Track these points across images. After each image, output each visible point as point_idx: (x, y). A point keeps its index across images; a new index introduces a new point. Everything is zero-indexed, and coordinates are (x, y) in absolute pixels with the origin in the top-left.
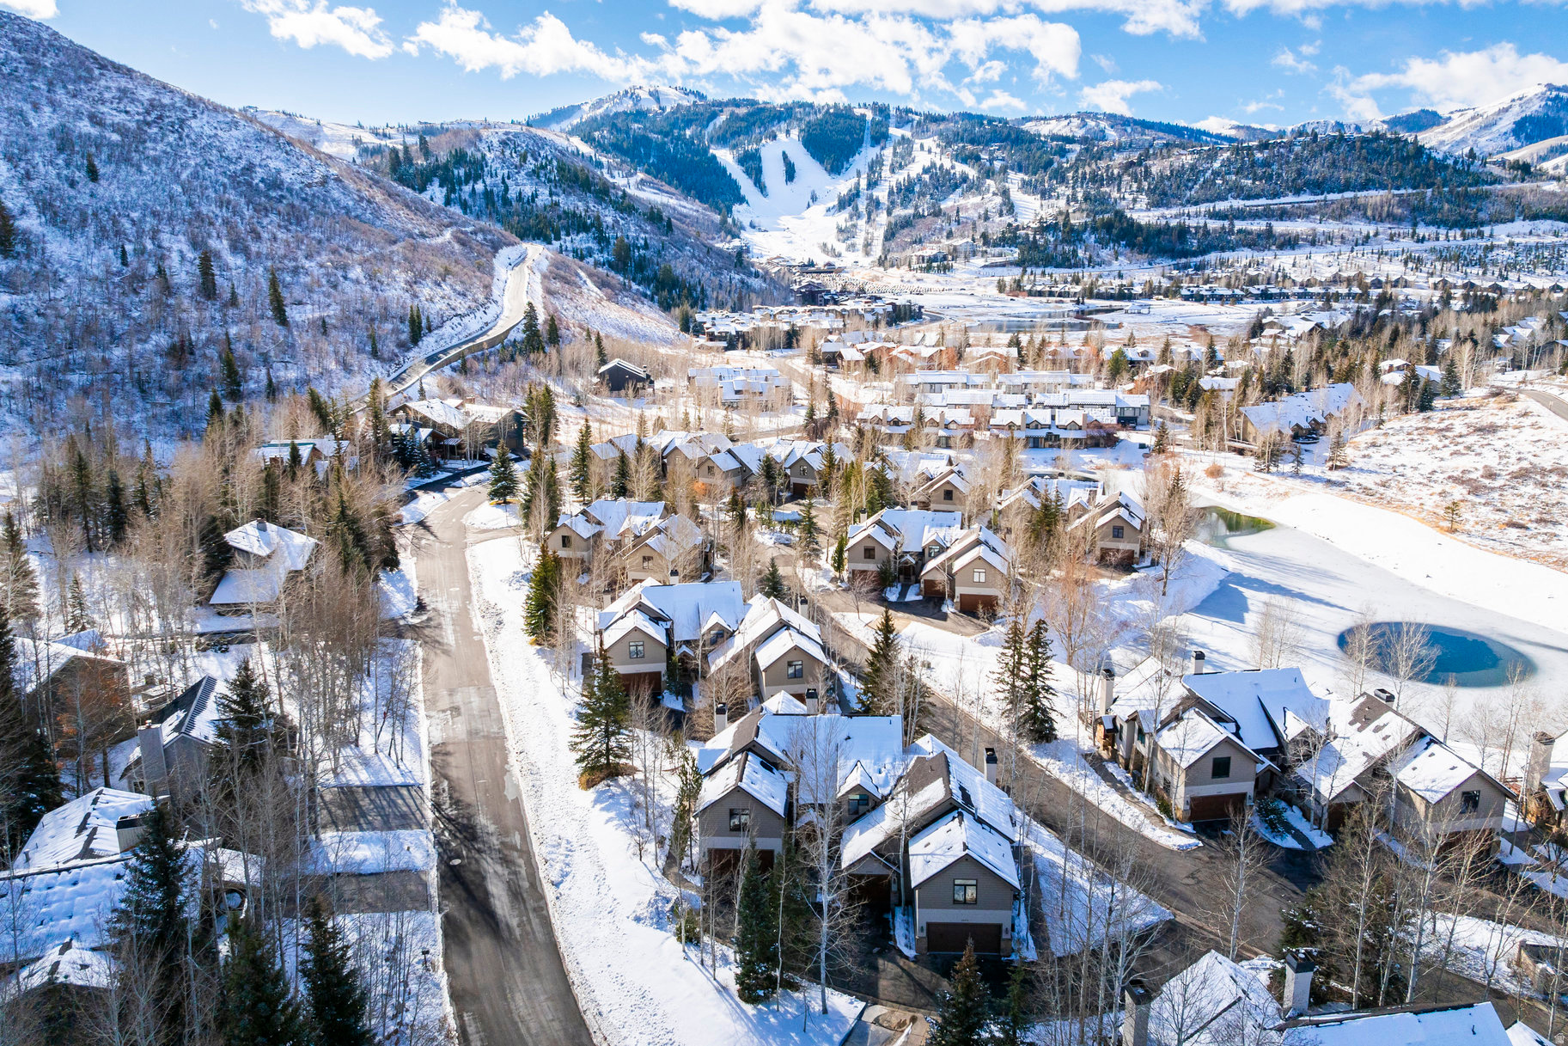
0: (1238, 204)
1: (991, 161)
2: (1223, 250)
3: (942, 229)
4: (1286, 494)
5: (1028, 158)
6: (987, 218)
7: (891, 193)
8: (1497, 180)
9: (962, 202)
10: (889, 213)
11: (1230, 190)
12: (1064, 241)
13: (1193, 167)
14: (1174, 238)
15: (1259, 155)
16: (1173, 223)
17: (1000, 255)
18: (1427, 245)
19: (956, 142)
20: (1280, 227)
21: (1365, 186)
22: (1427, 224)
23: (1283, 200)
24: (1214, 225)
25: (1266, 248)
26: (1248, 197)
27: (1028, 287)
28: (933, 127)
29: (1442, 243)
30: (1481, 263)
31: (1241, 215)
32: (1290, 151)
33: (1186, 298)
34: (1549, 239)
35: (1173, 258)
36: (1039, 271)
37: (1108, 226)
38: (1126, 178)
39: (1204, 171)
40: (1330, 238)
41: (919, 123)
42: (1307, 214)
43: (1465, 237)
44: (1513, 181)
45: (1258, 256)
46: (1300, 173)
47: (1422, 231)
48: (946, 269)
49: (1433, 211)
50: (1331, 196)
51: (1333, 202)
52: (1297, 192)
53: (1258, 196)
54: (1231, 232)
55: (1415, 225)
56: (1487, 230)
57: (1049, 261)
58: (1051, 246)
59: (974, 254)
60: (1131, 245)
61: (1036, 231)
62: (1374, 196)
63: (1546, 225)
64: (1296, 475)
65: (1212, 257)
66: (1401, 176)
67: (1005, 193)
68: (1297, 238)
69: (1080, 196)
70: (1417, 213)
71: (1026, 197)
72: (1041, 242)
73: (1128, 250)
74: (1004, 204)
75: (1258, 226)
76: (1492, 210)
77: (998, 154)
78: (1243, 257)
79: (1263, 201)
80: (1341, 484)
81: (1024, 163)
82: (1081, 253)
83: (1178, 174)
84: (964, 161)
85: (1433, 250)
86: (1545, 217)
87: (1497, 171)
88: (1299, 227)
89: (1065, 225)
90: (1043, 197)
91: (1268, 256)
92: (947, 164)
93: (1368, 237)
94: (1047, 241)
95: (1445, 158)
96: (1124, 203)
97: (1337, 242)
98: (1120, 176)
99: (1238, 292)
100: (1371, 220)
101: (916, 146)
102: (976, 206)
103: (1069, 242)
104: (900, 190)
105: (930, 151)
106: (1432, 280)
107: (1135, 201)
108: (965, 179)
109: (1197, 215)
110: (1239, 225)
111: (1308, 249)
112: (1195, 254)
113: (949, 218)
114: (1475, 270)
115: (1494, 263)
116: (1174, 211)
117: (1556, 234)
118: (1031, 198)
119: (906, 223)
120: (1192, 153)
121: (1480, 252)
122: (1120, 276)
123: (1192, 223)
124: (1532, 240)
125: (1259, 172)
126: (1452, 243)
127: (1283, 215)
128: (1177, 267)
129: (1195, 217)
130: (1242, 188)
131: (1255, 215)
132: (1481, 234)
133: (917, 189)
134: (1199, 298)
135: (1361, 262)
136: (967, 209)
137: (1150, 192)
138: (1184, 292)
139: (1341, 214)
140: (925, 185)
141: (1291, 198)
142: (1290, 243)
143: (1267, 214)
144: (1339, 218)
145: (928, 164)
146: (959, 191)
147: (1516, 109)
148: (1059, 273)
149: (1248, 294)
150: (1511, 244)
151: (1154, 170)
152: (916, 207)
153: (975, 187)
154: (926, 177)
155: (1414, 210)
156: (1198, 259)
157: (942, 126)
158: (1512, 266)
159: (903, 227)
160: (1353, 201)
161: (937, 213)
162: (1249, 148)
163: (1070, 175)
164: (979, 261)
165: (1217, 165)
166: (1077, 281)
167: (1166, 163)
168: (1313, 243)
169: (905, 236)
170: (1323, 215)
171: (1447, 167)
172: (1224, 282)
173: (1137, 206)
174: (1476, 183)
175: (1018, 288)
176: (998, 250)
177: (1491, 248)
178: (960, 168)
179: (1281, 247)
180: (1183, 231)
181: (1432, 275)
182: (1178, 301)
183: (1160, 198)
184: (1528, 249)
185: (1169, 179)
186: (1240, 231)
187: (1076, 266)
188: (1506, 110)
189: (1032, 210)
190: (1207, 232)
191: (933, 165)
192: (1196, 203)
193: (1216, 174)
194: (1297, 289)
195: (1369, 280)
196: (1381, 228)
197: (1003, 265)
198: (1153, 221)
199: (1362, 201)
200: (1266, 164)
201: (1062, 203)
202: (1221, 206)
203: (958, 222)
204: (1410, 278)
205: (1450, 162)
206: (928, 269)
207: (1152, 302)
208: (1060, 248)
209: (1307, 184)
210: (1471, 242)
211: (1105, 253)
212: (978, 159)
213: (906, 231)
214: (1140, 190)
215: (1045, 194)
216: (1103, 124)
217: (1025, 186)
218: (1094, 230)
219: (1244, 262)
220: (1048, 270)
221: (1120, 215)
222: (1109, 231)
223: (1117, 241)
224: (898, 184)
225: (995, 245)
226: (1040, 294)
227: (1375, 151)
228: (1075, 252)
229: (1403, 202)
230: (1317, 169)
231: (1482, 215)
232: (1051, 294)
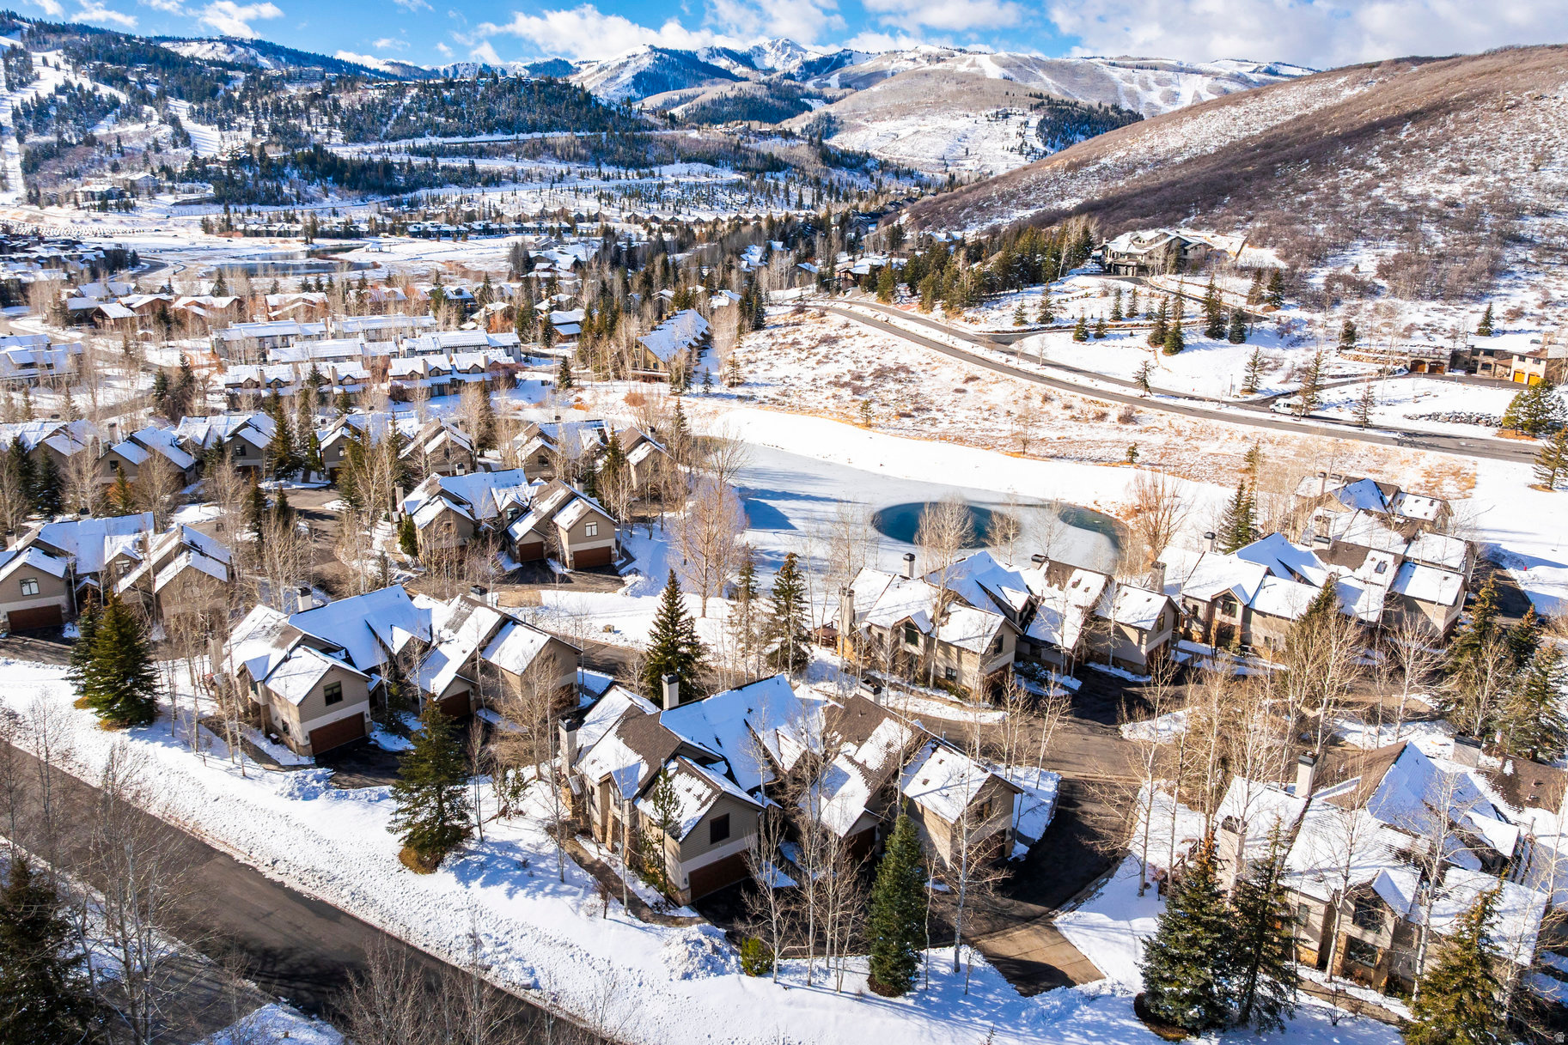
0: (437, 141)
1: (143, 83)
2: (431, 186)
3: (101, 161)
4: (715, 412)
5: (188, 83)
6: (158, 150)
7: (16, 115)
8: (653, 127)
9: (118, 129)
10: (21, 140)
11: (426, 127)
12: (263, 176)
13: (384, 103)
14: (381, 173)
15: (446, 93)
16: (377, 158)
17: (192, 191)
18: (613, 183)
19: (90, 59)
20: (482, 165)
21: (549, 129)
22: (609, 164)
23: (478, 138)
24: (418, 161)
25: (471, 185)
26: (445, 135)
27: (241, 227)
28: (52, 38)
29: (623, 182)
30: (657, 199)
31: (441, 152)
32: (476, 91)
33: (414, 235)
34: (703, 180)
35: (384, 194)
36: (244, 209)
37: (310, 160)
38: (313, 110)
39: (396, 107)
40: (529, 175)
41: (30, 31)
42: (504, 152)
43: (641, 177)
44: (665, 128)
45: (468, 193)
46: (490, 113)
47: (606, 170)
48: (129, 207)
49: (610, 152)
50: (522, 136)
51: (525, 142)
52: (490, 131)
53: (454, 134)
54: (435, 169)
55: (598, 165)
56: (656, 170)
57: (251, 198)
58: (251, 182)
59: (159, 190)
60: (339, 181)
61: (228, 164)
62: (559, 137)
63: (697, 167)
64: (707, 394)
65: (422, 193)
66: (578, 119)
67: (174, 121)
68: (499, 175)
69: (266, 127)
70: (597, 155)
71: (199, 126)
72: (238, 177)
73: (336, 187)
74: (176, 134)
75: (461, 163)
76: (656, 153)
77: (148, 76)
78: (453, 194)
79: (459, 139)
80: (752, 398)
81: (186, 89)
82: (286, 189)
83: (369, 108)
84: (109, 81)
85: (618, 188)
86: (696, 160)
87: (651, 119)
88: (498, 165)
89: (261, 160)
90: (221, 127)
91: (476, 193)
92: (88, 85)
93: (562, 175)
94: (244, 177)
95: (610, 104)
96: (317, 137)
97: (536, 179)
98: (307, 108)
99: (462, 228)
100: (561, 159)
101: (37, 57)
102: (142, 136)
103: (271, 178)
104: (28, 113)
105: (57, 68)
106: (625, 215)
107: (329, 135)
108: (115, 103)
109: (398, 151)
110: (442, 162)
111: (512, 186)
112: (404, 191)
113: (109, 148)
114: (655, 206)
115: (668, 199)
116: (373, 147)
117: (707, 175)
118: (207, 129)
119: (49, 153)
120: (379, 87)
121: (655, 190)
122: (335, 214)
123: (395, 159)
124: (692, 180)
125: (452, 109)
126: (632, 181)
127: (482, 153)
128: (391, 204)
129: (397, 153)
130: (438, 125)
131: (455, 153)
132: (652, 174)
133: (53, 112)
134: (426, 235)
135: (561, 198)
136: (130, 139)
137: (344, 126)
138: (411, 229)
139: (534, 153)
140: (62, 107)
141: (484, 137)
142: (493, 180)
143: (466, 151)
144: (533, 157)
145: (61, 83)
146: (111, 116)
147: (633, 65)
148: (269, 211)
149: (472, 230)
150: (677, 183)
151: (343, 103)
152: (60, 134)
153: (131, 114)
154: (64, 99)
155: (595, 150)
156: (410, 195)
157: (64, 39)
158: (681, 202)
159: (47, 157)
160: (543, 141)
161: (91, 141)
162: (436, 86)
163: (247, 104)
164: (167, 199)
165: (407, 101)
166: (292, 219)
167: (355, 96)
168: (515, 181)
169: (53, 168)
170: (518, 154)
171: (613, 113)
172: (443, 217)
173: (333, 140)
174: (639, 129)
175: (228, 228)
176: (187, 186)
177: (662, 187)
178: (105, 91)
179: (486, 184)
180: (388, 168)
181: (622, 209)
182: (407, 238)
183: (356, 133)
184: (691, 188)
185: (361, 113)
186: (444, 168)
187: (283, 203)
188: (625, 65)
189: (213, 143)
190: (412, 169)
191: (68, 84)
192: (394, 139)
193: (408, 110)
194: (513, 225)
195: (573, 215)
196: (573, 166)
197: (198, 202)
198: (355, 157)
199: (550, 141)
200: (455, 102)
201: (247, 135)
202: (421, 143)
203: (122, 153)
204: (606, 212)
205: (614, 108)
206: (104, 208)
207: (381, 239)
208: (261, 184)
209: (498, 123)
210: (646, 181)
211: (314, 190)
212: (126, 81)
213: (52, 162)
214: (332, 124)
215: (223, 125)
216: (253, 52)
217: (196, 116)
218: (296, 165)
219: (455, 199)
220: (254, 208)
221: (318, 148)
222: (312, 167)
223: (323, 176)
224: (25, 105)
225: (183, 180)
226: (257, 234)
227: (551, 95)
228: (279, 189)
229: (584, 143)
230: (504, 109)
231: (650, 158)
232: (269, 234)
